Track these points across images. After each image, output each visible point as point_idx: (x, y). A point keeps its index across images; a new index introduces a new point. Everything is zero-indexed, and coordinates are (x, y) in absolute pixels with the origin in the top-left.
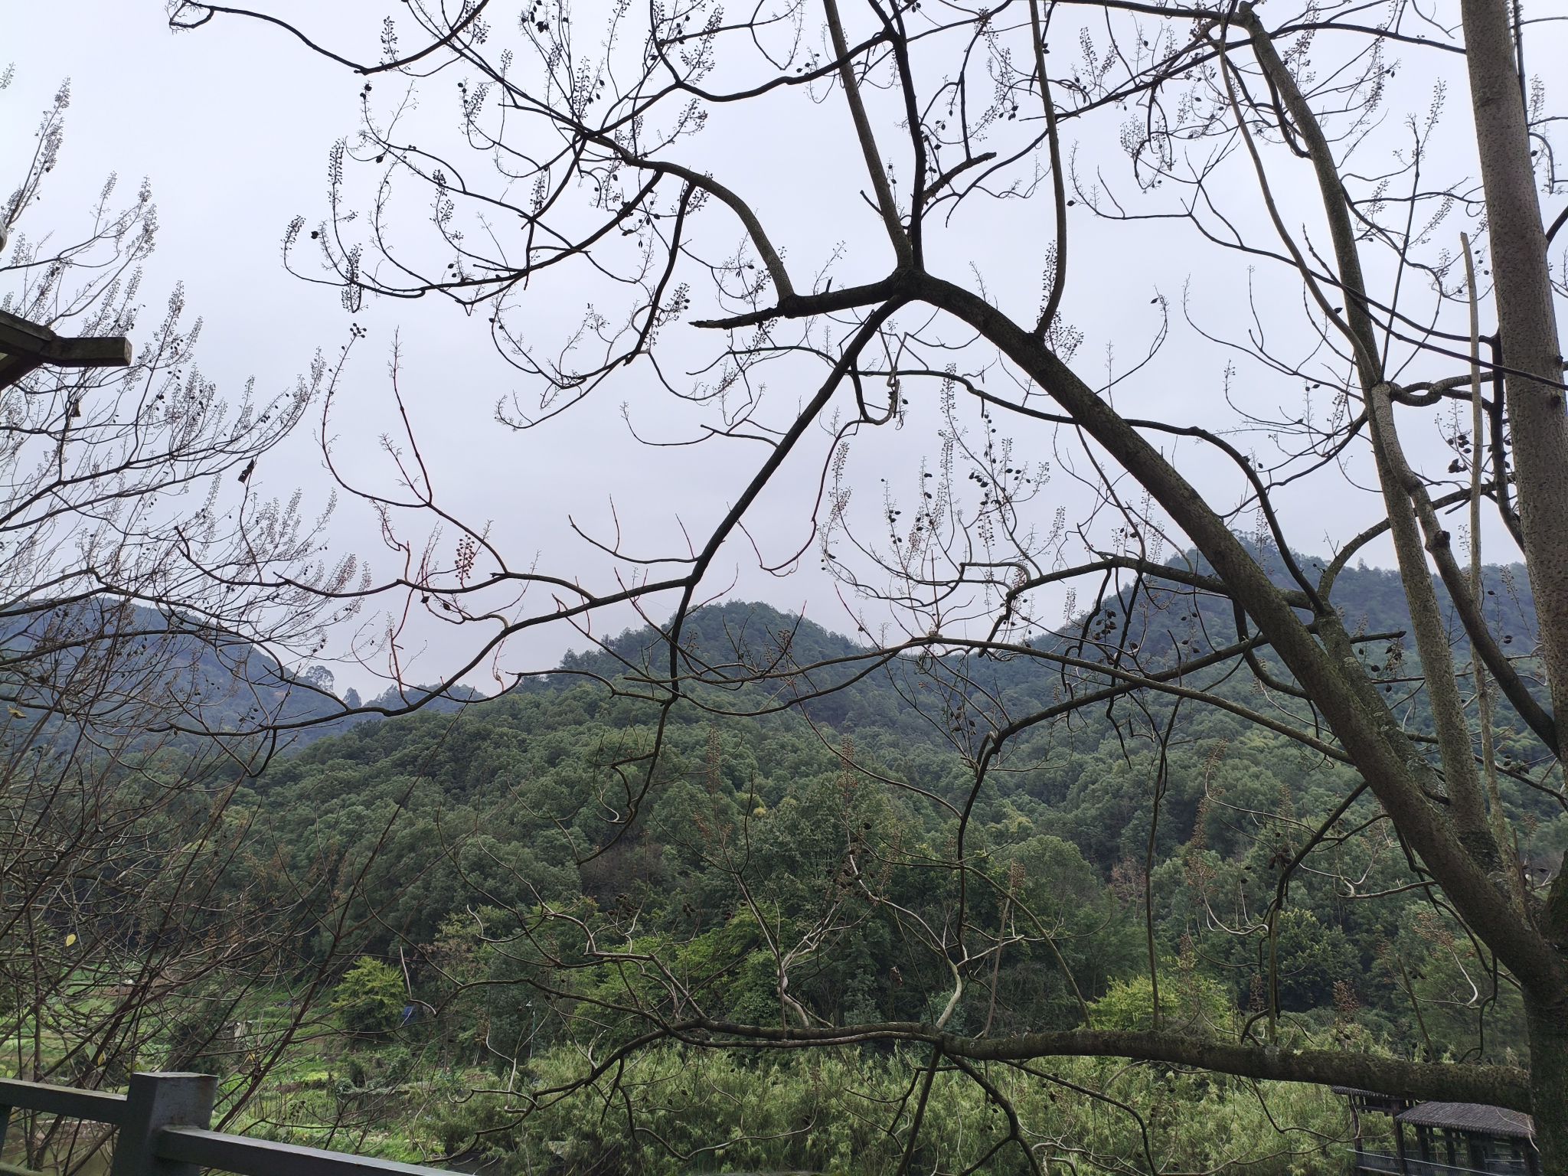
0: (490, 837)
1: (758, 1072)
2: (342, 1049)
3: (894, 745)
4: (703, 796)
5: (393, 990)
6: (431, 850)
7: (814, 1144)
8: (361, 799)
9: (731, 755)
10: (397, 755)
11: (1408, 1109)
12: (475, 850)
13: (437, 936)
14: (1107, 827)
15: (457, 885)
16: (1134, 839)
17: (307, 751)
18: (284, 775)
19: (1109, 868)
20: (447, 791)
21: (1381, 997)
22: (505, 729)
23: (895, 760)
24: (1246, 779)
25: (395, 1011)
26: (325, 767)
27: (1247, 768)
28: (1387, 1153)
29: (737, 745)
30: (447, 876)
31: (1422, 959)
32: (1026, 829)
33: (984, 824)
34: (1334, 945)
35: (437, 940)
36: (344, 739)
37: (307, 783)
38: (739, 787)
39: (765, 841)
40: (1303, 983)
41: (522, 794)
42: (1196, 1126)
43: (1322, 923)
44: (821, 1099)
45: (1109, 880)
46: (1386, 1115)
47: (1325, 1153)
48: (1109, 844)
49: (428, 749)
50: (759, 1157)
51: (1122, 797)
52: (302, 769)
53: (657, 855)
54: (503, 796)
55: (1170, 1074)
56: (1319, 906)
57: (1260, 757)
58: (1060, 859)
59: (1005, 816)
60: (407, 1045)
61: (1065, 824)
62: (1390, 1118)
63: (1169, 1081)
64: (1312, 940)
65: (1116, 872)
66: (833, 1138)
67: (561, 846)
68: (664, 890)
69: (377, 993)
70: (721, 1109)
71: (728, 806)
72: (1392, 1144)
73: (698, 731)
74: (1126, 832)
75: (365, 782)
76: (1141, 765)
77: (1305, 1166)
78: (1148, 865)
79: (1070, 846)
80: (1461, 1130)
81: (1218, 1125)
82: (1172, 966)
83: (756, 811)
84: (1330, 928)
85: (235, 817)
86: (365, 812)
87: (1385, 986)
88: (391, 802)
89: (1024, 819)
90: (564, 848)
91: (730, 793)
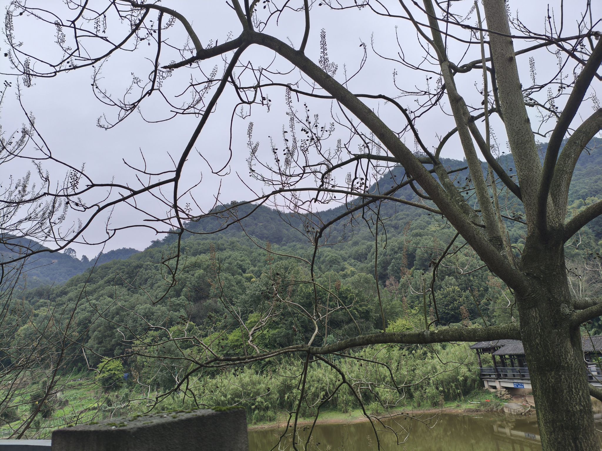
0: (148, 304)
1: (264, 376)
2: (101, 394)
3: (302, 248)
4: (231, 277)
5: (118, 368)
6: (125, 313)
7: (288, 398)
8: (94, 297)
9: (240, 261)
10: (106, 279)
11: (496, 350)
12: (143, 311)
13: (133, 345)
14: (382, 267)
15: (138, 325)
16: (392, 270)
17: (69, 282)
18: (61, 293)
19: (385, 282)
20: (129, 290)
21: (485, 314)
22: (148, 263)
23: (303, 253)
24: (430, 243)
25: (120, 376)
26: (77, 287)
27: (430, 239)
28: (491, 367)
29: (242, 256)
30: (133, 322)
31: (497, 298)
32: (354, 272)
33: (338, 272)
34: (467, 298)
35: (133, 347)
36: (83, 275)
37: (71, 295)
38: (244, 272)
39: (257, 291)
40: (457, 313)
41: (159, 287)
42: (425, 368)
43: (462, 290)
44: (288, 381)
45: (385, 286)
46: (489, 354)
47: (470, 371)
48: (384, 273)
49: (118, 275)
50: (268, 406)
51: (387, 255)
52: (68, 289)
53: (216, 302)
54: (151, 288)
55: (414, 352)
56: (460, 285)
57: (435, 234)
58: (367, 281)
59: (346, 268)
60: (127, 388)
61: (367, 268)
62: (491, 355)
63: (413, 354)
64: (459, 297)
65: (387, 283)
66: (295, 394)
67: (177, 304)
68: (220, 315)
69: (112, 370)
70: (252, 391)
71: (241, 280)
72: (492, 363)
73: (226, 253)
74: (390, 268)
75: (95, 291)
76: (393, 243)
77: (463, 376)
78: (398, 279)
79: (370, 276)
80: (515, 355)
81: (432, 367)
82: (410, 313)
83: (252, 280)
84: (465, 292)
85: (43, 312)
86: (96, 302)
87: (485, 309)
88: (106, 297)
89: (353, 269)
90: (178, 304)
91: (241, 275)
